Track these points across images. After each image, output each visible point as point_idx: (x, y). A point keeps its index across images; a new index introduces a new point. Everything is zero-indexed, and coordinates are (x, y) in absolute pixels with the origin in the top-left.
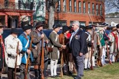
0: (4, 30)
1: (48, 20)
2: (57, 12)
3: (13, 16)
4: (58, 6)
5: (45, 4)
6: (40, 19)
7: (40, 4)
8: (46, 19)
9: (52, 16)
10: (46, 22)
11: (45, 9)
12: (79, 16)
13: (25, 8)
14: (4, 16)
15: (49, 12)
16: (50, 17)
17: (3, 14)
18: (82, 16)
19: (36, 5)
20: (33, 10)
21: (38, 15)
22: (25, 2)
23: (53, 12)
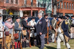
0: (28, 18)
1: (53, 13)
2: (58, 9)
3: (35, 11)
4: (59, 5)
5: (52, 4)
6: (49, 12)
7: (49, 4)
8: (52, 12)
9: (55, 11)
10: (52, 13)
11: (52, 7)
12: (70, 10)
13: (42, 6)
14: (31, 11)
15: (54, 8)
16: (54, 11)
17: (30, 10)
18: (71, 11)
19: (47, 5)
20: (46, 7)
21: (48, 10)
22: (41, 4)
23: (56, 9)
